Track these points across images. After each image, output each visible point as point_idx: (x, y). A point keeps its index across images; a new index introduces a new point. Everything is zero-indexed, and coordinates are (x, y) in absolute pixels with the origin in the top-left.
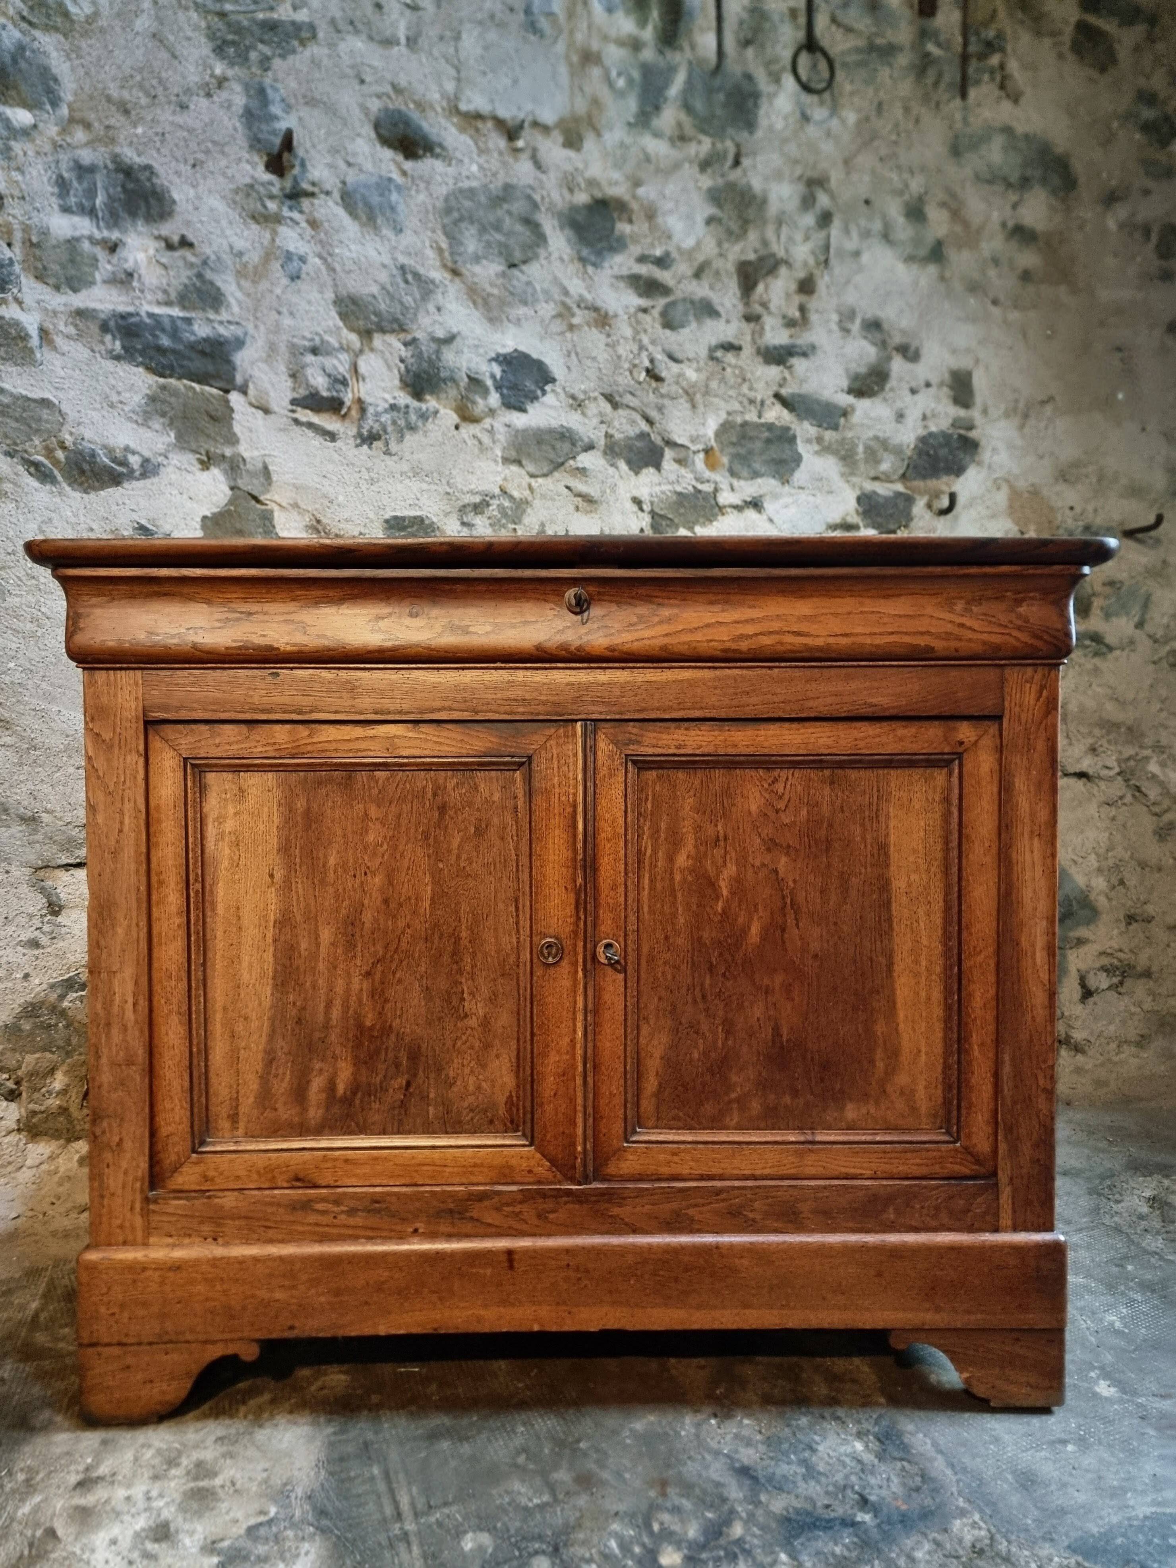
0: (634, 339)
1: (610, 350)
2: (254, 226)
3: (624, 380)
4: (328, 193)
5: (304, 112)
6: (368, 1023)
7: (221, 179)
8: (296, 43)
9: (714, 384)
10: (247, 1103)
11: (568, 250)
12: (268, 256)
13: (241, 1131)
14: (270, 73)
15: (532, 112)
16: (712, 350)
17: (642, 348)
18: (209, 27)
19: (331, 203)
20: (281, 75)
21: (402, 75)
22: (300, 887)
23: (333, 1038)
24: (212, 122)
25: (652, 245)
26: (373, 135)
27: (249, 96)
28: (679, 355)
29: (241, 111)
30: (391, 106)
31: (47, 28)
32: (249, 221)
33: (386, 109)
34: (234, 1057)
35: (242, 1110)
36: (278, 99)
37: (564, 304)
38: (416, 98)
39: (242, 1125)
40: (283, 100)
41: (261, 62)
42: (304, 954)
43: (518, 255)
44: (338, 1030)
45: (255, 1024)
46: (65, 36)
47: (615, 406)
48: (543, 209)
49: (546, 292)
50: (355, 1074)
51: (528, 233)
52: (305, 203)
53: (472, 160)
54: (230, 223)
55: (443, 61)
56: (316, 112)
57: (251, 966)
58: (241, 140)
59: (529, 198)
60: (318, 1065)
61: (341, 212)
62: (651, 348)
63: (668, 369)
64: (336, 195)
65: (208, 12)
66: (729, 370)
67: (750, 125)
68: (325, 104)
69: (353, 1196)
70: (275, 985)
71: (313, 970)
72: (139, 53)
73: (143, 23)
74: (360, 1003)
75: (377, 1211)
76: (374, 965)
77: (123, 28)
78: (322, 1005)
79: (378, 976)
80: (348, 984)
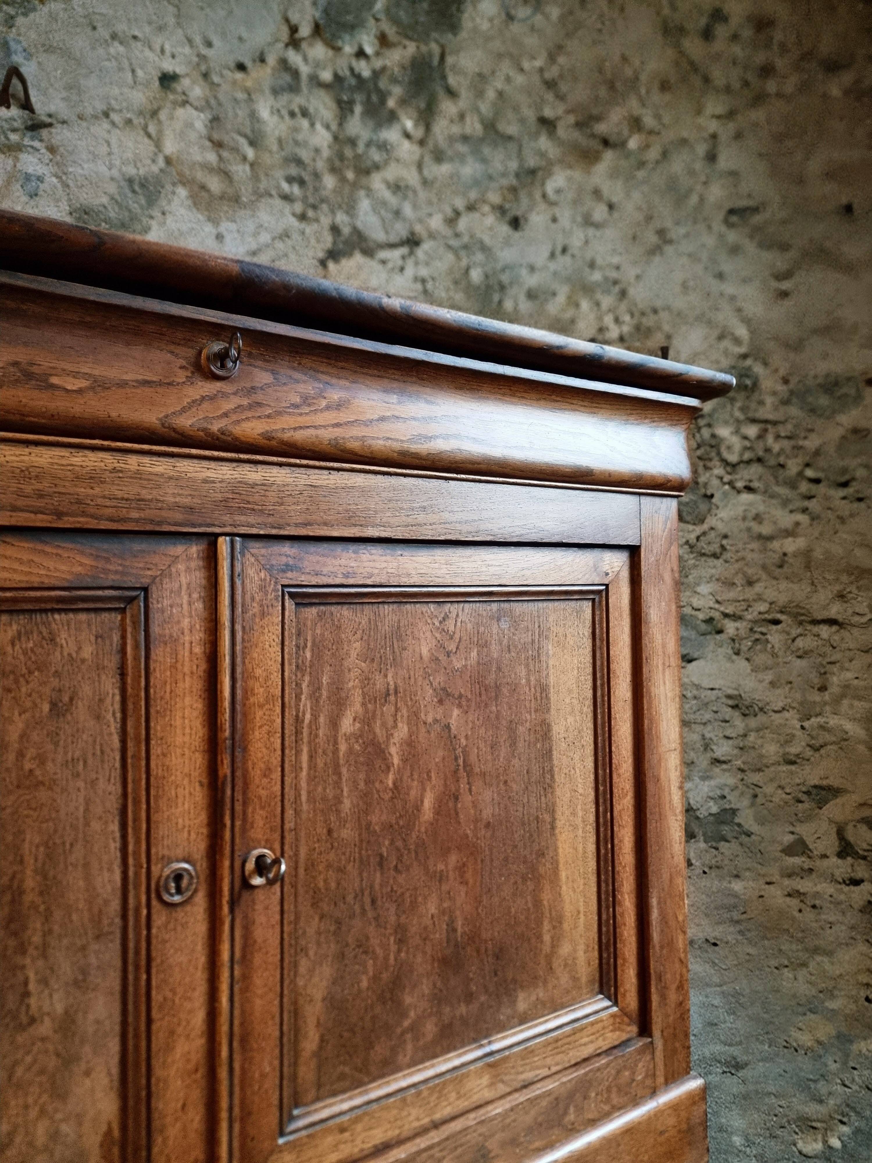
4: (64, 123)
5: (43, 57)
8: (37, 3)
12: (10, 179)
19: (67, 131)
20: (23, 30)
36: (20, 49)
40: (25, 50)
41: (6, 20)
52: (45, 132)
64: (73, 124)
67: (454, 27)
68: (61, 49)
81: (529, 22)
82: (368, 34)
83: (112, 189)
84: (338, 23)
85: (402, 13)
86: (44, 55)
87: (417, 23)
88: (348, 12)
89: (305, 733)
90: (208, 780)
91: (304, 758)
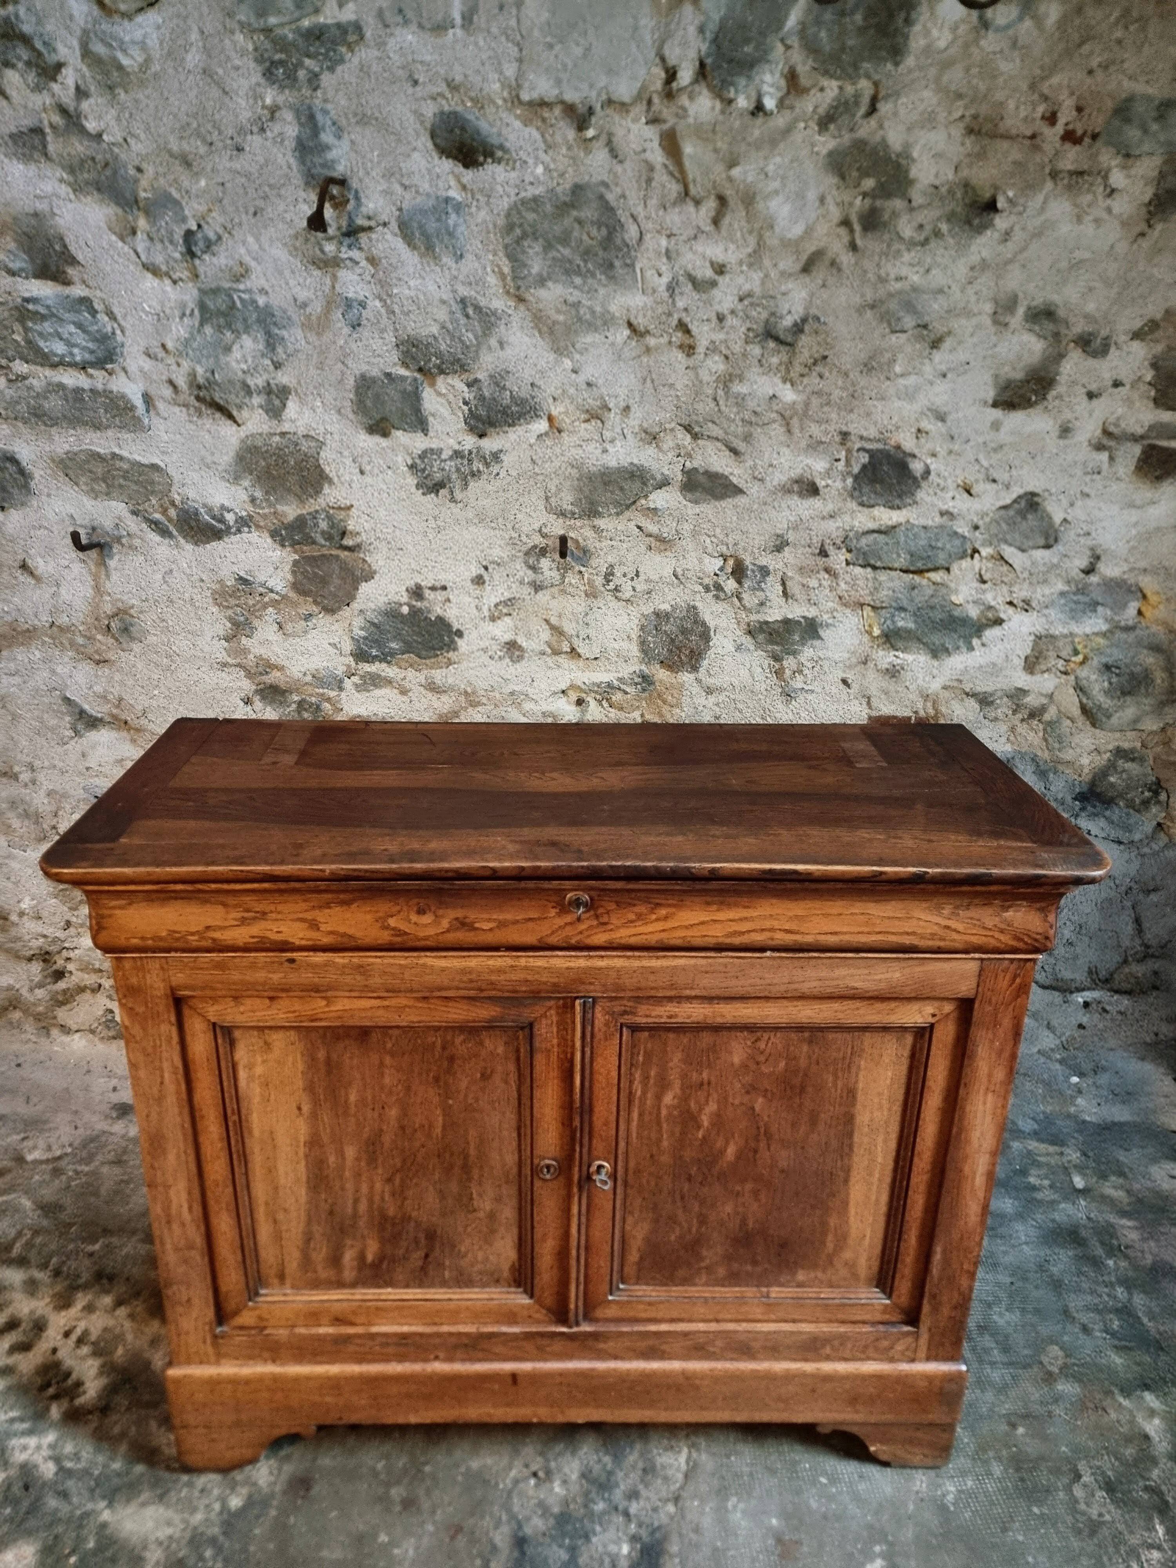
2: (317, 273)
4: (385, 224)
5: (356, 134)
6: (390, 1214)
7: (281, 226)
8: (344, 50)
10: (292, 1267)
12: (329, 305)
13: (288, 1285)
14: (319, 93)
15: (606, 88)
18: (256, 49)
19: (389, 236)
20: (330, 94)
21: (457, 68)
22: (325, 1117)
23: (362, 1223)
24: (267, 161)
26: (430, 145)
27: (301, 124)
29: (294, 145)
30: (447, 108)
32: (311, 267)
33: (442, 113)
35: (288, 1271)
36: (329, 123)
38: (473, 93)
39: (288, 1281)
40: (334, 124)
41: (309, 81)
42: (332, 1166)
44: (365, 1219)
45: (293, 1215)
50: (381, 1248)
52: (363, 238)
53: (537, 160)
54: (293, 272)
55: (503, 39)
56: (368, 131)
58: (297, 179)
59: (602, 198)
60: (348, 1242)
61: (399, 244)
64: (394, 225)
65: (254, 31)
67: (896, 53)
68: (377, 119)
69: (385, 1335)
70: (309, 1188)
71: (341, 1177)
72: (192, 94)
73: (193, 58)
74: (383, 1199)
75: (406, 1345)
76: (393, 1174)
77: (176, 69)
78: (350, 1203)
79: (397, 1181)
80: (372, 1188)
81: (1011, 32)
82: (772, 72)
83: (442, 315)
84: (731, 61)
85: (823, 34)
86: (358, 129)
87: (843, 49)
88: (747, 41)
89: (637, 1102)
90: (567, 1122)
91: (635, 1115)
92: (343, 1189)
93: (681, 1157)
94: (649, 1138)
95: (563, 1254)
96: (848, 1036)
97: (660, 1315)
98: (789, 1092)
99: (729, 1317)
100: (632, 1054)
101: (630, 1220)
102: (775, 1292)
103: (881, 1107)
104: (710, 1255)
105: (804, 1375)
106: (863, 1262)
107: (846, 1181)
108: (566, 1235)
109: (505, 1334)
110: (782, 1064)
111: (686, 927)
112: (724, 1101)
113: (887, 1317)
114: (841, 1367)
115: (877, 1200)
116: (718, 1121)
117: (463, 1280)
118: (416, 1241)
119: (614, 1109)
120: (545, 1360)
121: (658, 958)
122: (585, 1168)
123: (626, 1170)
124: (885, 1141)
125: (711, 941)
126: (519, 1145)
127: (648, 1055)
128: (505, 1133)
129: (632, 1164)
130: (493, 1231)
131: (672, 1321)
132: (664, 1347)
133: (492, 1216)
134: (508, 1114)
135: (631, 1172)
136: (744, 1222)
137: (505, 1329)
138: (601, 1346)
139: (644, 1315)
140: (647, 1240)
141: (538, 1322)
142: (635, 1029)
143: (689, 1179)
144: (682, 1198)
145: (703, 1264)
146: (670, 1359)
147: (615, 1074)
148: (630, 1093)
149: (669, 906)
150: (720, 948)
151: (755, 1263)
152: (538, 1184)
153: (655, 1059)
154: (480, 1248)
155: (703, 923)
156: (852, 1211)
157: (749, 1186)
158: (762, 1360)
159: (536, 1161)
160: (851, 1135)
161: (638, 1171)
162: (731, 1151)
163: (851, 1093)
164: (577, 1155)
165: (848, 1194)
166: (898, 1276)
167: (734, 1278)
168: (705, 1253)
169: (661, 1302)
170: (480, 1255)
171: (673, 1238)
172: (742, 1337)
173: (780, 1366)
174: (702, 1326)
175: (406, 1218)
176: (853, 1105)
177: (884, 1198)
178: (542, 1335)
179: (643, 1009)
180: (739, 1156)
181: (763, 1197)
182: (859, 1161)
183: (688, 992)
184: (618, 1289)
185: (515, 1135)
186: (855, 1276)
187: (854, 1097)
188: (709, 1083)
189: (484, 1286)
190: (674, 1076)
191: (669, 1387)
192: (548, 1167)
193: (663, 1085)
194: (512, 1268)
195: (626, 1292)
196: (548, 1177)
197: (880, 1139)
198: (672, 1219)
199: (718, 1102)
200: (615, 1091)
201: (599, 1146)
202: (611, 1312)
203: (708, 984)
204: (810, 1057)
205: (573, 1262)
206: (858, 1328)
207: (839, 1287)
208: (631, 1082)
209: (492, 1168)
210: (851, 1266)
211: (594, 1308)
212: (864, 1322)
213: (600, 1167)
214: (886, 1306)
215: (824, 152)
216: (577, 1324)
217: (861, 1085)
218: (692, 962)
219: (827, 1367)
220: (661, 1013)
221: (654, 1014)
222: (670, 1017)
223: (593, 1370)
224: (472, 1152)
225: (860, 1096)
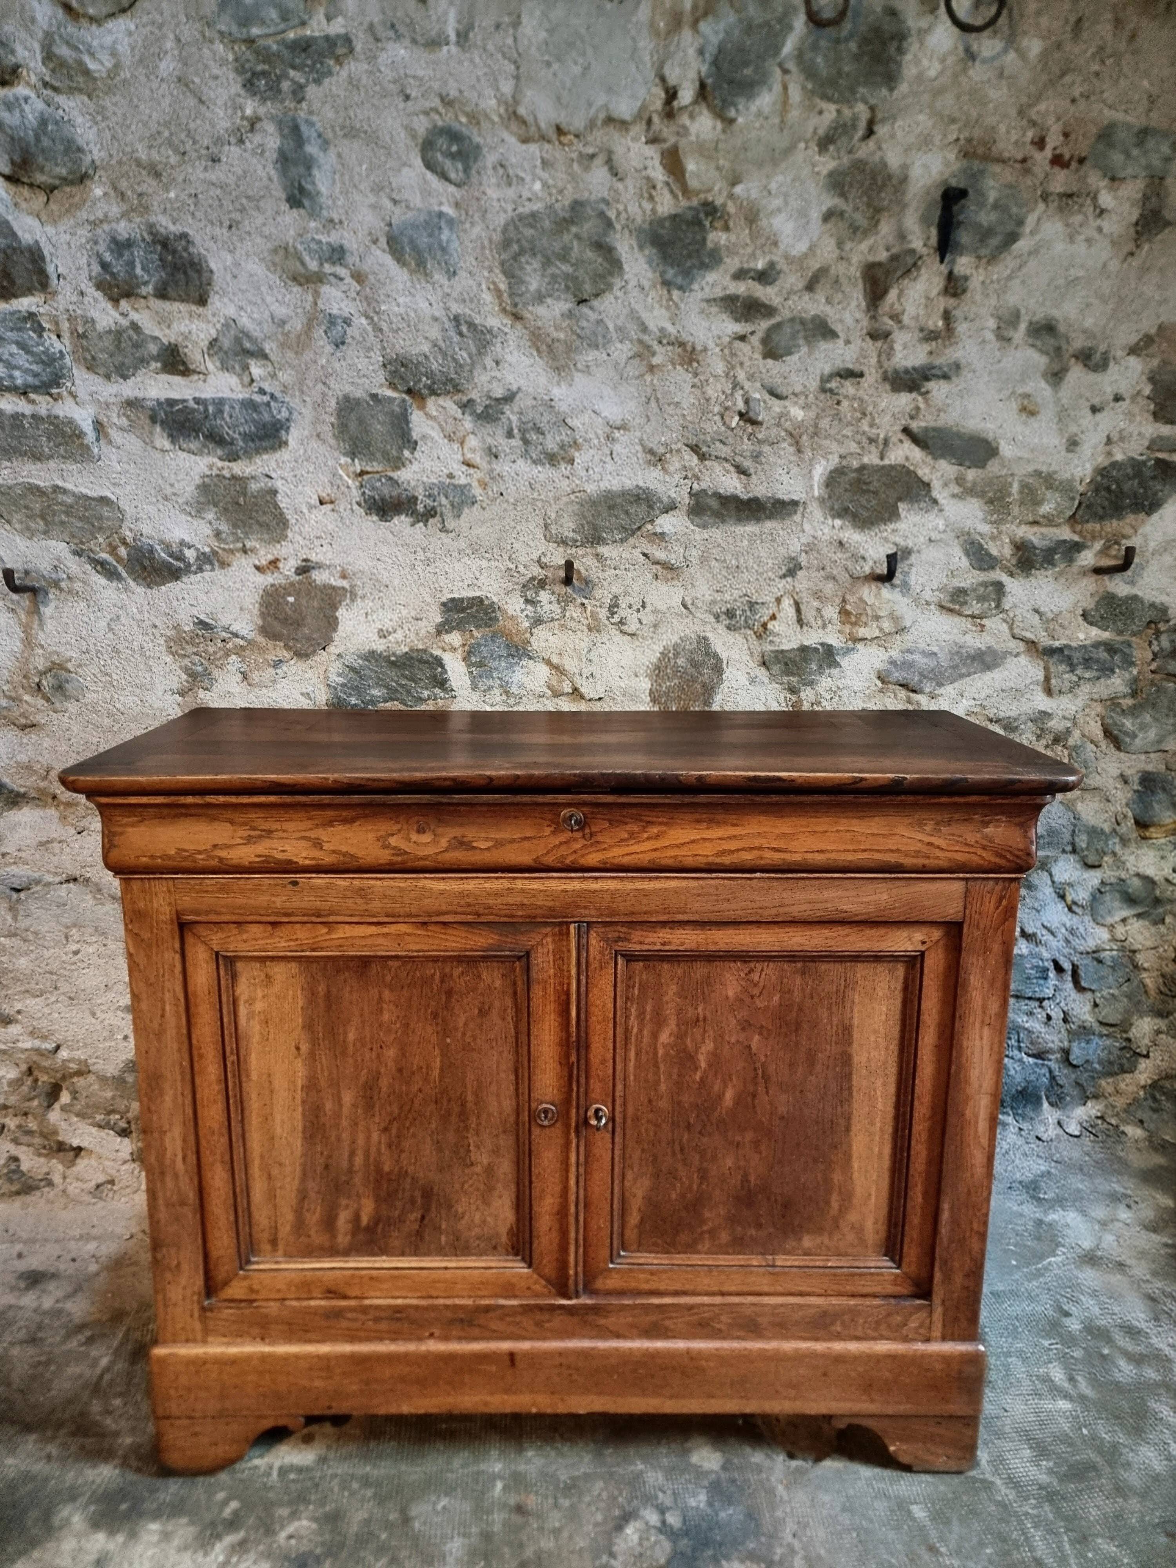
0: (727, 375)
1: (697, 392)
2: (295, 289)
3: (714, 426)
4: (373, 240)
5: (343, 146)
6: (387, 1168)
7: (258, 239)
8: (331, 62)
9: (825, 423)
10: (285, 1230)
11: (650, 275)
13: (280, 1252)
14: (304, 105)
15: (606, 107)
16: (825, 379)
17: (736, 385)
18: (236, 59)
19: (377, 253)
20: (316, 106)
21: (451, 83)
22: (324, 1059)
23: (357, 1180)
24: (245, 172)
25: (753, 256)
26: (419, 161)
27: (283, 136)
28: (782, 390)
29: (275, 156)
30: (440, 123)
31: (72, 91)
32: (291, 283)
33: (435, 128)
34: (271, 1195)
35: (281, 1235)
36: (314, 135)
37: (640, 342)
38: (468, 109)
39: (281, 1247)
40: (319, 136)
41: (294, 92)
42: (329, 1113)
43: (588, 288)
44: (360, 1175)
45: (288, 1170)
46: (90, 97)
47: (703, 457)
48: (618, 227)
49: (620, 329)
50: (377, 1209)
51: (600, 260)
53: (535, 177)
54: (271, 288)
55: (499, 56)
56: (356, 144)
57: (283, 1122)
58: (278, 192)
59: (602, 215)
60: (344, 1202)
61: (388, 260)
62: (747, 385)
63: (768, 409)
65: (235, 41)
66: (845, 403)
67: (891, 78)
68: (365, 132)
69: (377, 1308)
70: (305, 1138)
71: (337, 1126)
72: (165, 103)
73: (168, 66)
74: (379, 1152)
75: (398, 1319)
76: (391, 1122)
77: (147, 76)
78: (346, 1154)
79: (394, 1131)
80: (368, 1138)
81: (997, 64)
82: (769, 94)
83: (434, 332)
84: (731, 82)
85: (820, 59)
86: (345, 142)
87: (839, 74)
88: (746, 64)
89: (633, 1039)
90: (565, 1062)
91: (632, 1054)
92: (339, 1139)
93: (679, 1103)
94: (646, 1081)
95: (562, 1213)
96: (840, 967)
97: (662, 1287)
98: (784, 1030)
99: (733, 1289)
100: (628, 986)
101: (630, 1175)
102: (781, 1260)
103: (877, 1047)
104: (713, 1216)
105: (815, 1355)
106: (869, 1225)
107: (848, 1129)
108: (565, 1189)
109: (502, 1307)
110: (776, 998)
111: (677, 846)
112: (720, 1038)
113: (897, 1290)
114: (853, 1347)
115: (880, 1153)
116: (715, 1060)
117: (459, 1248)
118: (413, 1201)
119: (611, 1046)
120: (545, 1339)
121: (650, 878)
122: (582, 1112)
123: (625, 1118)
124: (884, 1084)
125: (701, 861)
126: (517, 1089)
127: (643, 987)
128: (503, 1075)
129: (630, 1110)
130: (491, 1189)
131: (676, 1293)
132: (667, 1323)
133: (489, 1170)
134: (505, 1054)
135: (629, 1121)
136: (745, 1178)
137: (502, 1302)
138: (602, 1321)
139: (645, 1287)
140: (648, 1199)
141: (537, 1295)
142: (630, 958)
143: (689, 1127)
144: (682, 1150)
145: (705, 1228)
146: (674, 1337)
147: (610, 1006)
148: (627, 1030)
149: (660, 824)
150: (710, 869)
151: (759, 1226)
152: (536, 1131)
153: (650, 993)
154: (478, 1208)
155: (693, 842)
156: (856, 1165)
157: (749, 1136)
158: (769, 1338)
159: (534, 1105)
160: (849, 1076)
161: (636, 1119)
162: (729, 1096)
163: (847, 1031)
164: (574, 1095)
165: (850, 1146)
166: (906, 1240)
167: (738, 1245)
168: (707, 1214)
169: (664, 1271)
170: (477, 1217)
171: (674, 1196)
172: (748, 1312)
173: (789, 1346)
174: (706, 1300)
175: (403, 1174)
176: (850, 1044)
177: (887, 1150)
178: (540, 1308)
179: (637, 935)
180: (738, 1101)
181: (763, 1147)
182: (859, 1107)
183: (681, 917)
184: (619, 1256)
185: (512, 1077)
186: (862, 1242)
187: (850, 1035)
188: (705, 1019)
189: (481, 1253)
190: (670, 1011)
191: (674, 1369)
192: (546, 1111)
193: (659, 1021)
194: (511, 1233)
195: (628, 1258)
196: (546, 1123)
197: (879, 1082)
198: (673, 1174)
199: (715, 1040)
200: (611, 1026)
201: (597, 1088)
202: (612, 1283)
203: (700, 908)
204: (803, 990)
205: (572, 1220)
206: (868, 1302)
207: (846, 1255)
208: (627, 1017)
209: (489, 1115)
210: (858, 1230)
211: (594, 1278)
212: (875, 1296)
213: (597, 1111)
214: (897, 1276)
215: (825, 172)
216: (577, 1296)
217: (856, 1022)
218: (684, 883)
219: (838, 1346)
220: (655, 940)
221: (647, 940)
222: (663, 944)
223: (593, 1349)
224: (470, 1098)
225: (856, 1035)
